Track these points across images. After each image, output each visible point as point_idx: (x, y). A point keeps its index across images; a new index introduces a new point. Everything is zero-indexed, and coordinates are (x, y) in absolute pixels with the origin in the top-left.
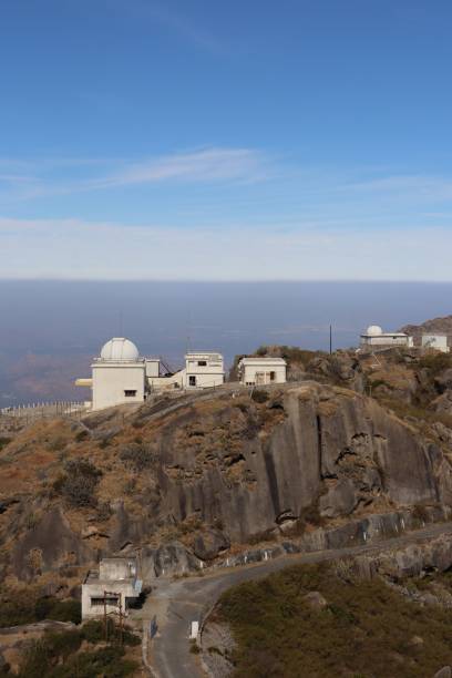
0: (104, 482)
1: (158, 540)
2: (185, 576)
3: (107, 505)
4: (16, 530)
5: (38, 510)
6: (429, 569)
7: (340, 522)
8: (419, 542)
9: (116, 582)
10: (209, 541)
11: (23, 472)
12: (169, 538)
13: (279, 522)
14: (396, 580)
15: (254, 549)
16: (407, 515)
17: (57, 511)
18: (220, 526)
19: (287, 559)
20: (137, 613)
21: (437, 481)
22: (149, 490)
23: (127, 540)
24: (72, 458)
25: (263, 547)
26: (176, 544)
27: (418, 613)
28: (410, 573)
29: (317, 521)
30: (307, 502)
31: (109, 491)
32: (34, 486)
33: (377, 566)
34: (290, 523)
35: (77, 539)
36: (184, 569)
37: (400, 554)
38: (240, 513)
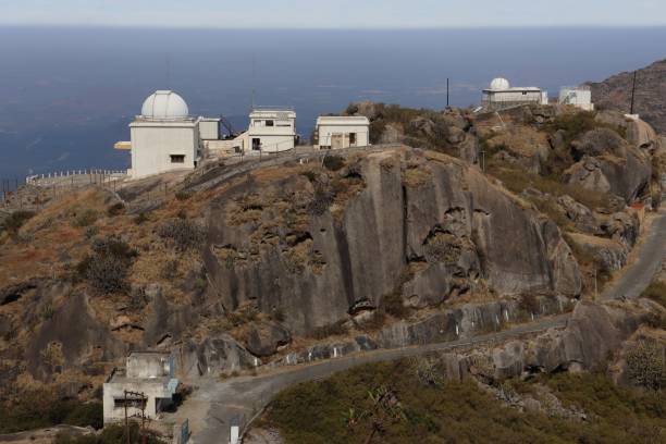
0: (139, 264)
1: (203, 332)
2: (235, 374)
3: (142, 291)
4: (31, 321)
5: (58, 297)
6: (534, 369)
7: (427, 314)
8: (522, 337)
9: (146, 380)
10: (266, 334)
11: (43, 252)
12: (216, 331)
13: (353, 312)
14: (492, 382)
15: (322, 344)
16: (513, 305)
17: (81, 298)
18: (280, 317)
19: (360, 356)
20: (170, 417)
21: (551, 265)
22: (193, 274)
23: (164, 332)
24: (102, 236)
25: (332, 341)
26: (225, 337)
27: (514, 420)
28: (509, 373)
29: (399, 312)
30: (388, 290)
31: (145, 275)
32: (54, 268)
33: (468, 365)
34: (367, 314)
35: (105, 330)
36: (234, 367)
37: (497, 352)
38: (305, 303)
